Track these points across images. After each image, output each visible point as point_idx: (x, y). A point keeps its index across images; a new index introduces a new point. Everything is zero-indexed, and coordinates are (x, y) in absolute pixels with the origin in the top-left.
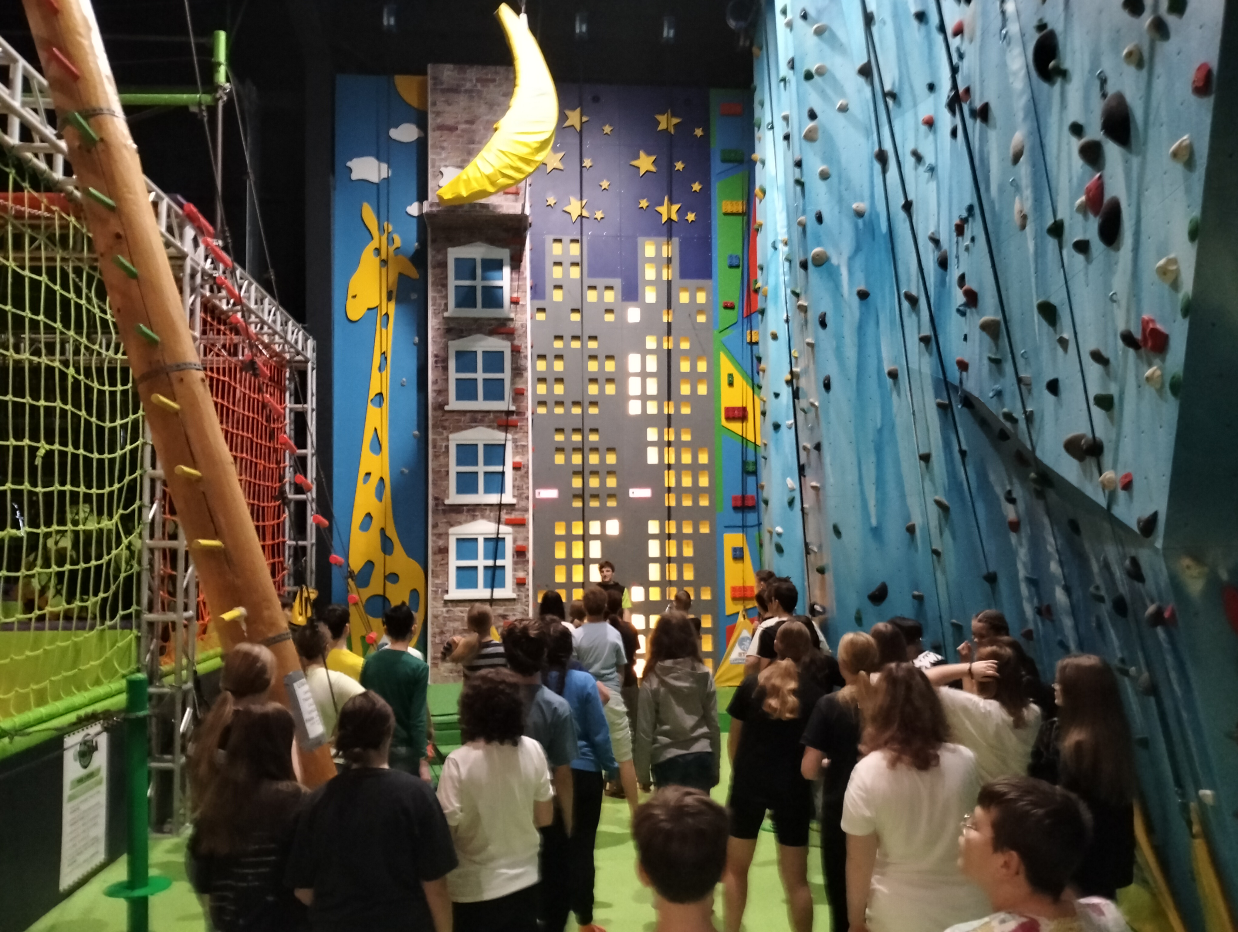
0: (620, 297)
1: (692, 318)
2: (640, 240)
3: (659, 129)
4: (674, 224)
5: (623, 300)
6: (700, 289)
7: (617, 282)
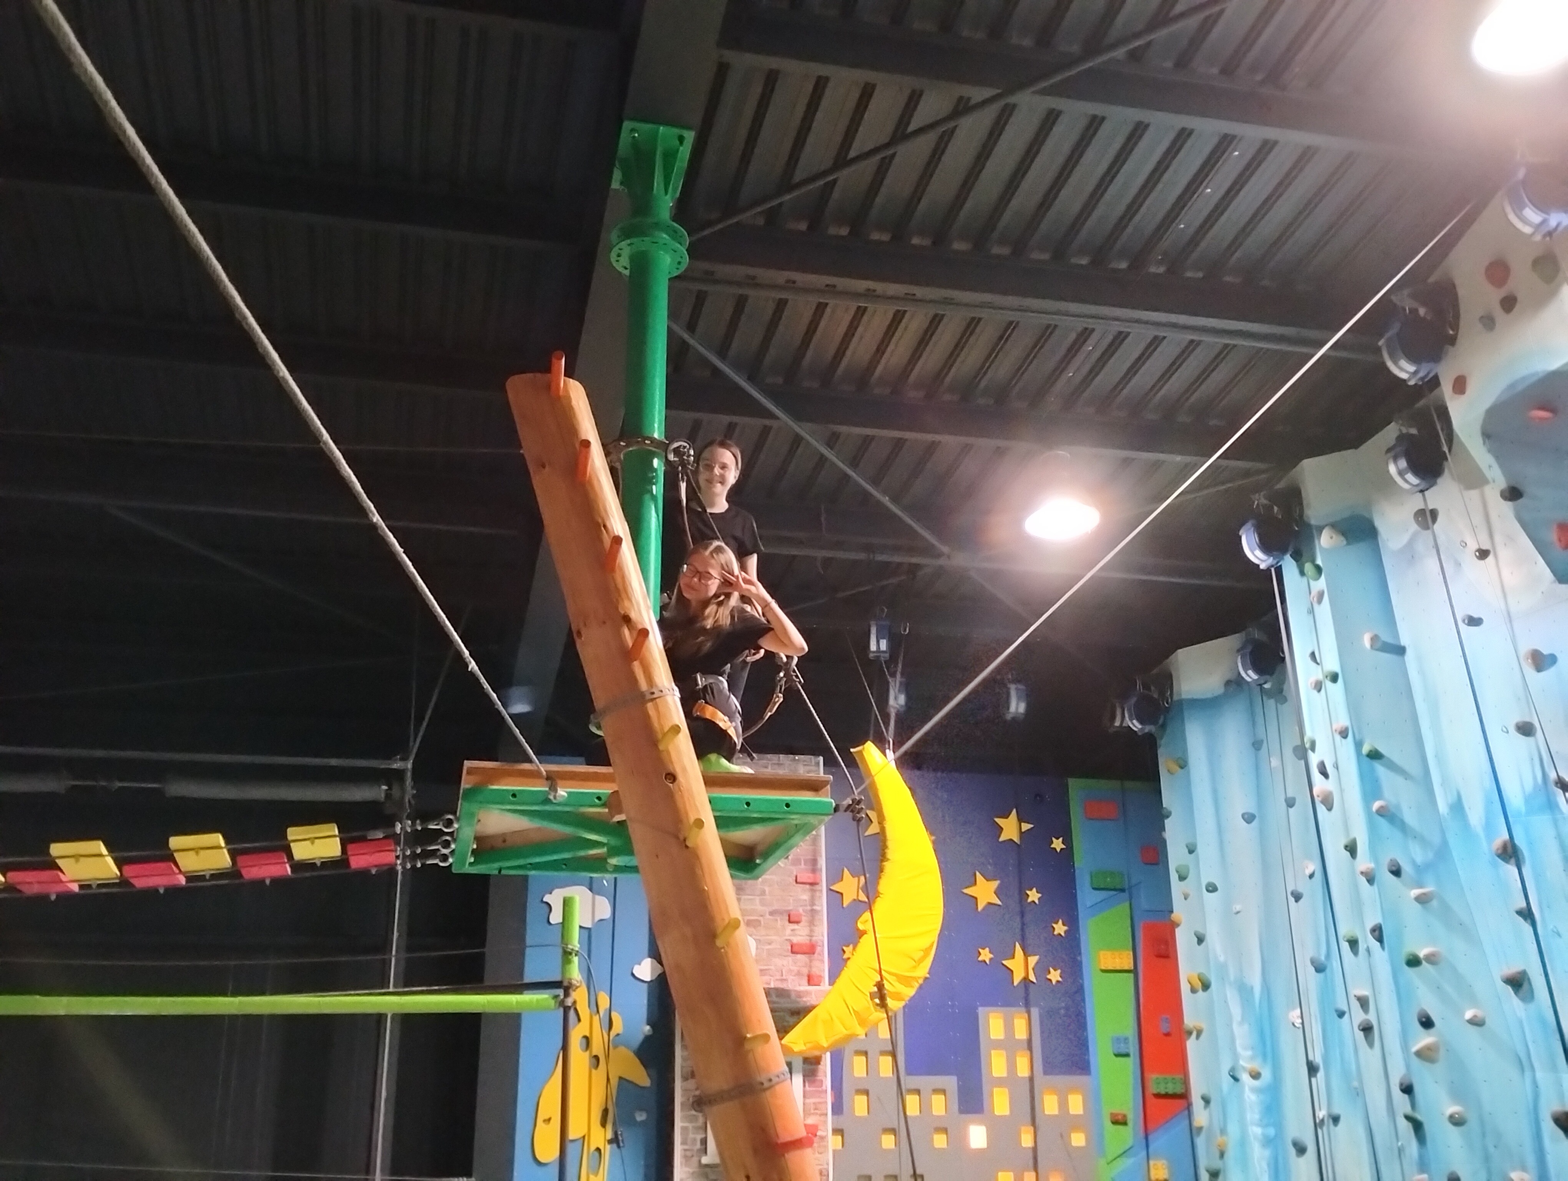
0: (956, 1107)
1: (1064, 1138)
2: (981, 1010)
3: (1001, 839)
4: (1032, 988)
5: (962, 1111)
6: (1074, 1089)
7: (950, 1082)
